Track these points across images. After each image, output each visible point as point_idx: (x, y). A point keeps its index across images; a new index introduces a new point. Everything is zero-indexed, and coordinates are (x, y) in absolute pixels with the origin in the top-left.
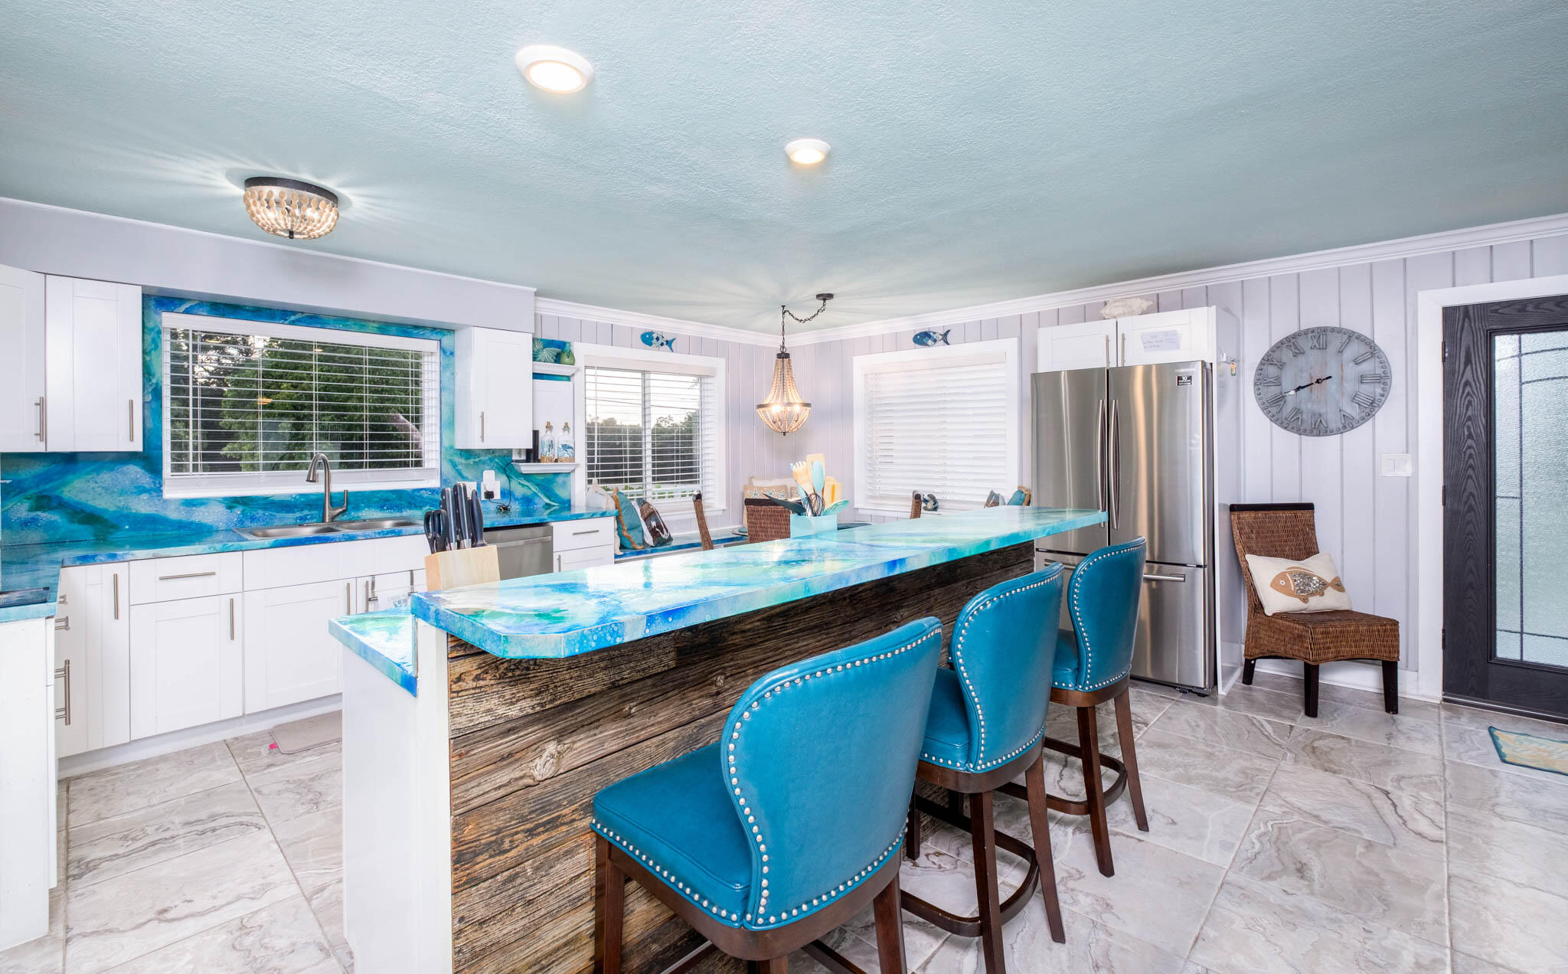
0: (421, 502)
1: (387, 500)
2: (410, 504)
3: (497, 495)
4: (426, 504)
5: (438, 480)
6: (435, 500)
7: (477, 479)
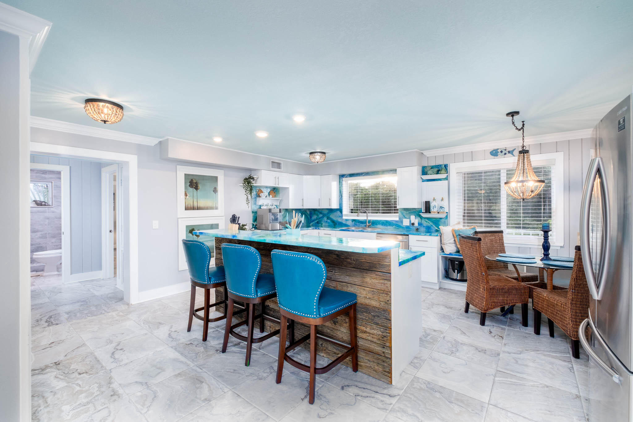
0: (393, 224)
1: (383, 223)
2: (389, 225)
3: (416, 224)
4: (394, 225)
5: (398, 218)
6: (397, 224)
7: (410, 218)
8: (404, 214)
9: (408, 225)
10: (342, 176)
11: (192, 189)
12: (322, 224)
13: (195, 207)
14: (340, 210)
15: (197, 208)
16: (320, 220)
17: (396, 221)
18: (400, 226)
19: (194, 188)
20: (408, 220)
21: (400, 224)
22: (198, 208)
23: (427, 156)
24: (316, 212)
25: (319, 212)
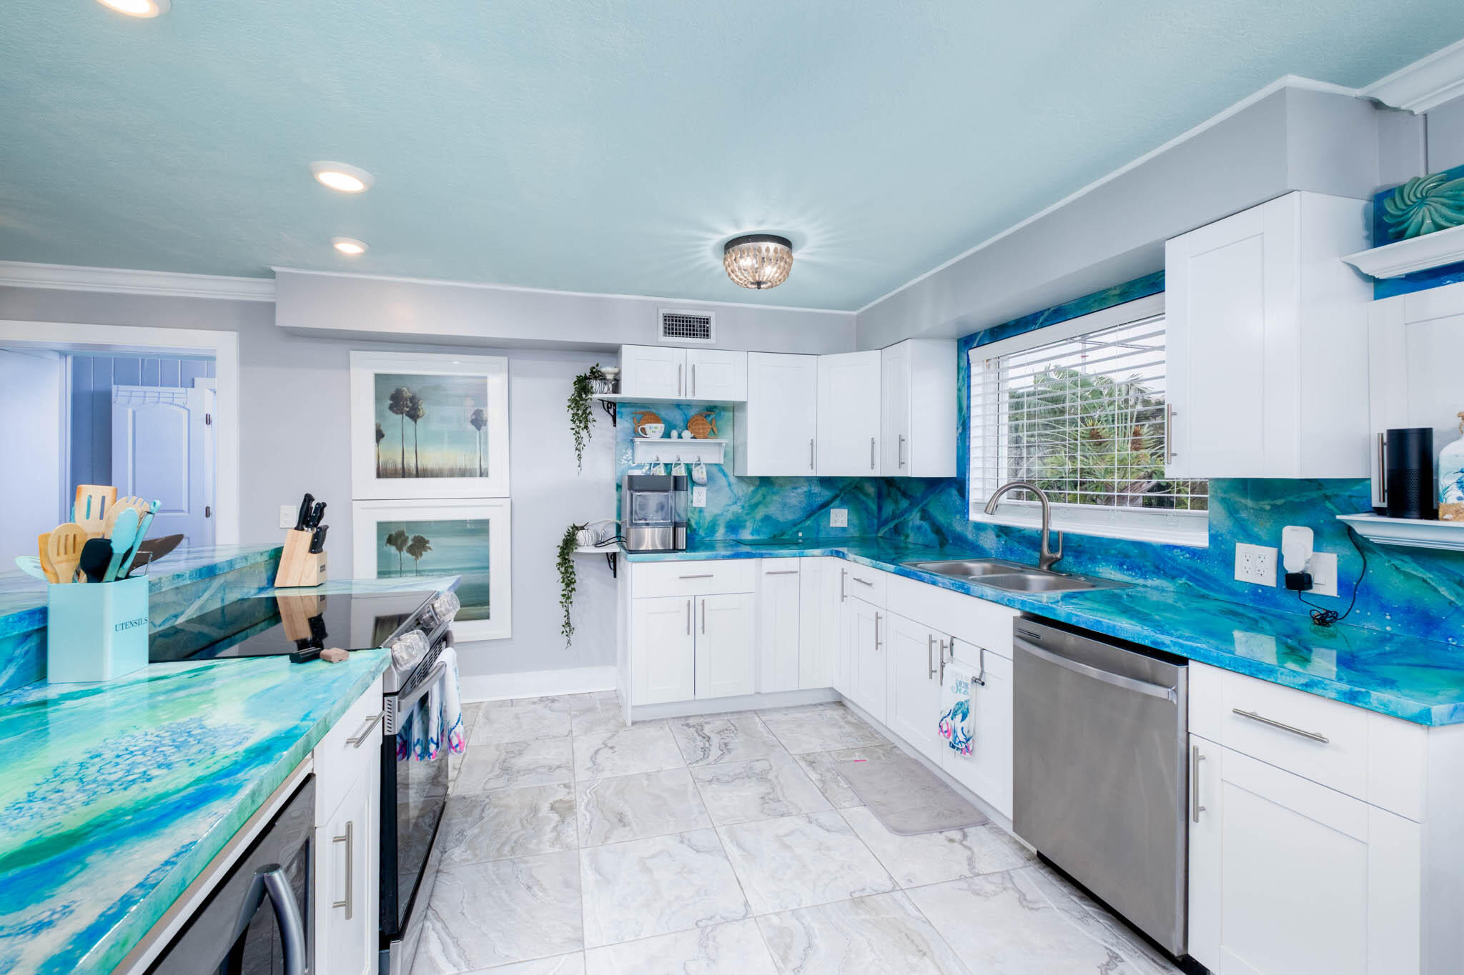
0: (1173, 568)
2: (1159, 568)
3: (1326, 584)
4: (1182, 573)
5: (1206, 535)
6: (1197, 571)
7: (1277, 542)
8: (1243, 515)
9: (1269, 579)
10: (967, 342)
11: (401, 416)
12: (907, 536)
13: (409, 470)
14: (959, 484)
15: (414, 472)
16: (902, 519)
17: (1193, 552)
18: (1215, 580)
19: (406, 415)
20: (1271, 552)
21: (1216, 571)
22: (420, 473)
23: (1418, 111)
24: (893, 490)
25: (899, 489)
